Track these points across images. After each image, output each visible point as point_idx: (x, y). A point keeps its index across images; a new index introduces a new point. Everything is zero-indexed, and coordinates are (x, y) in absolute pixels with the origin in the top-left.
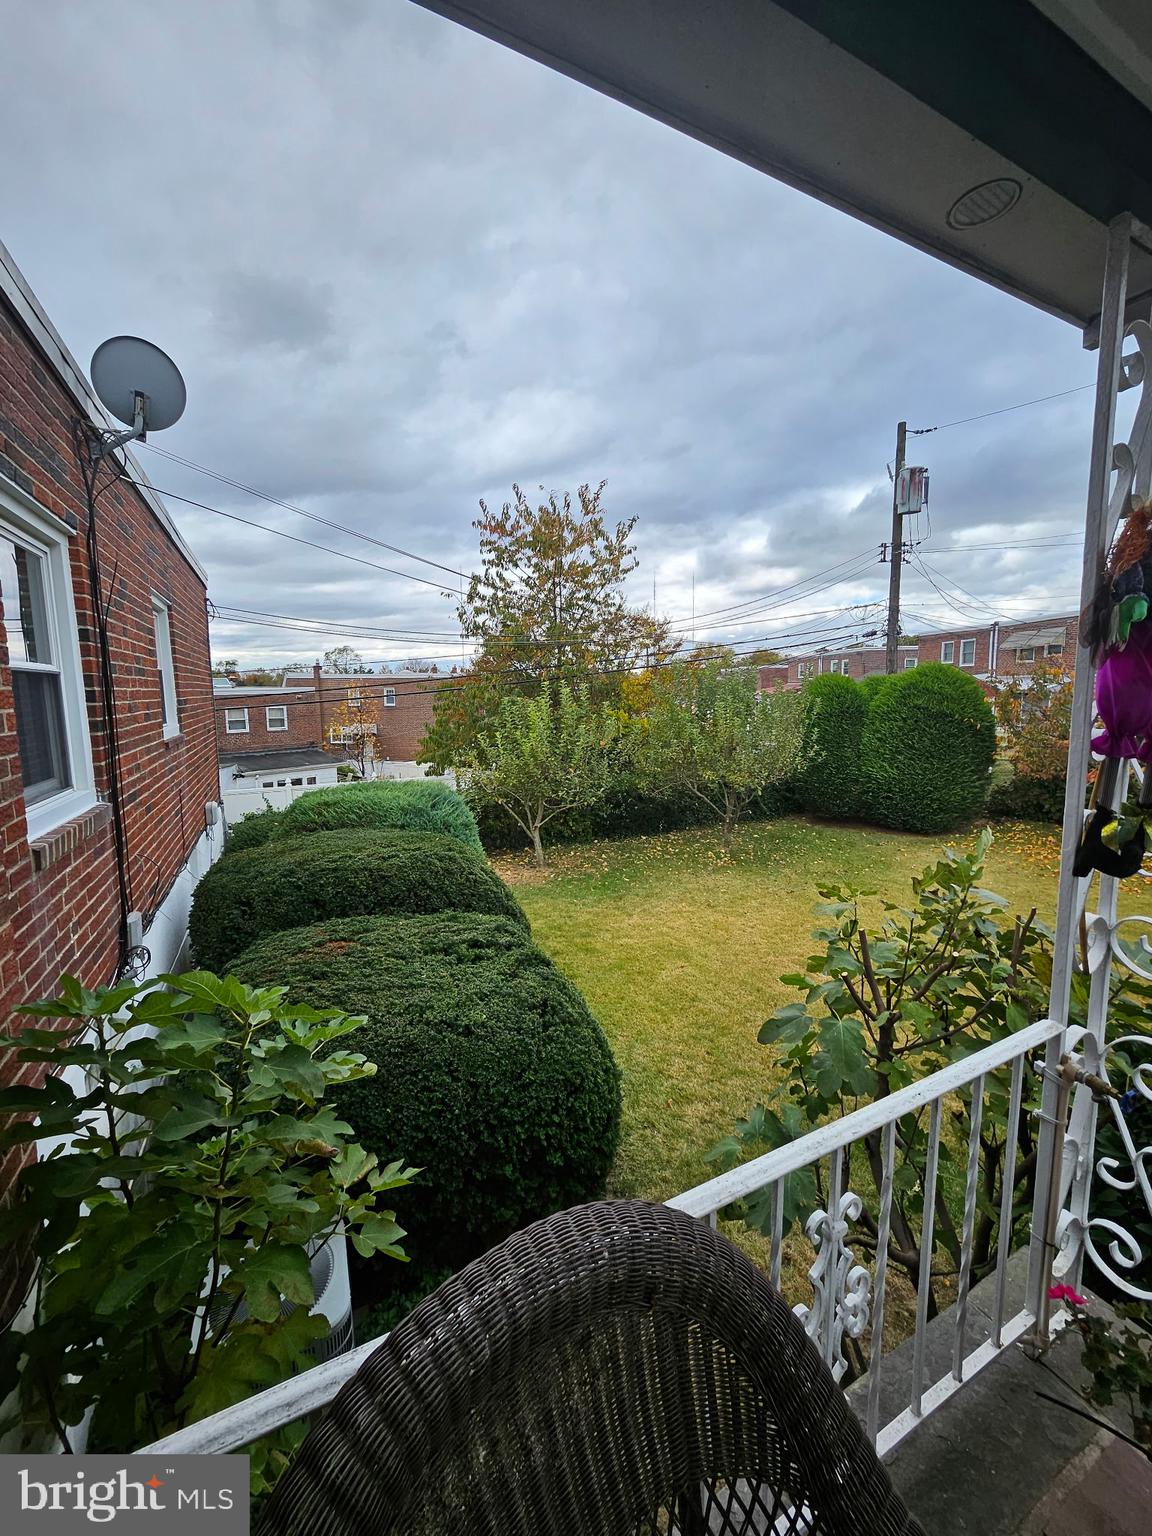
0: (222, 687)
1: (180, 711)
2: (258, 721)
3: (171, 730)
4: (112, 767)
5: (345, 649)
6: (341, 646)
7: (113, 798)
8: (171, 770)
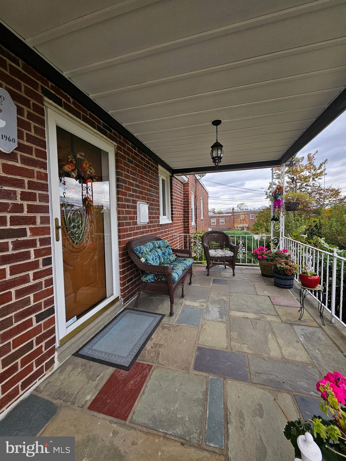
0: (211, 214)
1: (203, 215)
2: (218, 222)
3: (202, 218)
4: (196, 220)
5: (243, 204)
6: (242, 203)
7: (196, 224)
8: (202, 224)
